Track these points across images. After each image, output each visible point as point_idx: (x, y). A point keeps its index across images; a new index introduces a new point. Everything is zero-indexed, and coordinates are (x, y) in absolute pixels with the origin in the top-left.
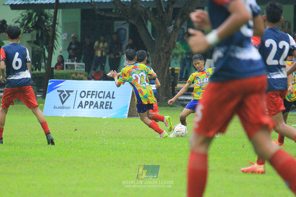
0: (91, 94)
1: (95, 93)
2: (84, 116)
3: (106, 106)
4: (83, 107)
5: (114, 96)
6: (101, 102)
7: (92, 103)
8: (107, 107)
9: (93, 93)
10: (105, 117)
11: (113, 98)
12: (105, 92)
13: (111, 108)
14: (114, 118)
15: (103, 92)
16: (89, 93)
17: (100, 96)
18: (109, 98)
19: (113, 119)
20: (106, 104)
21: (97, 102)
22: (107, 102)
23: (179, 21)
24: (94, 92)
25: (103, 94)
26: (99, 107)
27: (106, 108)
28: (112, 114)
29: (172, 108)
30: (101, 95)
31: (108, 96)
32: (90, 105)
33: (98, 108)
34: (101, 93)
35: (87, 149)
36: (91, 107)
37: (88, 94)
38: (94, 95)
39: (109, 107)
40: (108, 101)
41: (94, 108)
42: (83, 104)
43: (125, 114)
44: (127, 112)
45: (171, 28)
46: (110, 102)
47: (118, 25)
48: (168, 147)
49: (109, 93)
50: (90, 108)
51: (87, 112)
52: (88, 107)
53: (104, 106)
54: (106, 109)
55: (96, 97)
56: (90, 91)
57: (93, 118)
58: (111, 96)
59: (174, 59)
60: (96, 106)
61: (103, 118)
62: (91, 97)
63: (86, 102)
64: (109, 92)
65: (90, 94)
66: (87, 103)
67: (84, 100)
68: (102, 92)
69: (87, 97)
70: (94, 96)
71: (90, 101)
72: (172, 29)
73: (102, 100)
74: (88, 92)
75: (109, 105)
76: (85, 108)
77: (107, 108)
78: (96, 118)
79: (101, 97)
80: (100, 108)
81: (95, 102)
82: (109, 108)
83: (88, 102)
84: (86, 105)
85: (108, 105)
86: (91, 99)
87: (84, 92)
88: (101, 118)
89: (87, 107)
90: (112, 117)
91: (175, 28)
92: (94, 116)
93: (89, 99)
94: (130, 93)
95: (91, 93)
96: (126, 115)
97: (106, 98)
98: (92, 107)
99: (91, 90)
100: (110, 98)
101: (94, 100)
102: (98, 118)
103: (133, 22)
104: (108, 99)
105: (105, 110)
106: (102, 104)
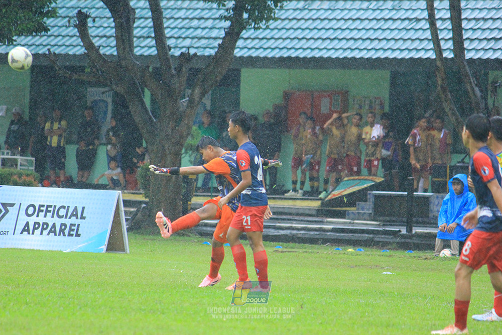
0: (44, 211)
1: (51, 209)
2: (32, 248)
3: (69, 232)
4: (31, 232)
5: (84, 216)
6: (62, 224)
7: (45, 226)
8: (71, 233)
9: (48, 209)
10: (68, 250)
11: (83, 218)
12: (68, 207)
13: (78, 235)
14: (83, 252)
15: (66, 208)
16: (42, 208)
17: (61, 214)
18: (75, 217)
19: (82, 255)
20: (70, 228)
21: (54, 224)
22: (72, 225)
23: (197, 91)
24: (51, 206)
25: (65, 211)
26: (57, 233)
27: (70, 235)
28: (81, 245)
29: (182, 238)
30: (62, 212)
31: (75, 214)
32: (43, 229)
33: (55, 235)
34: (62, 210)
35: (36, 304)
36: (43, 233)
37: (40, 211)
38: (50, 211)
39: (74, 233)
40: (73, 223)
41: (48, 234)
42: (31, 228)
43: (102, 246)
44: (106, 243)
45: (183, 102)
46: (76, 226)
47: (94, 94)
48: (174, 303)
49: (76, 209)
50: (41, 233)
51: (37, 242)
52: (40, 233)
53: (66, 232)
54: (70, 237)
55: (53, 217)
56: (43, 206)
57: (47, 251)
58: (79, 216)
59: (188, 155)
60: (52, 232)
61: (64, 252)
62: (45, 216)
63: (35, 223)
64: (76, 207)
65: (42, 211)
66: (37, 226)
67: (32, 220)
68: (63, 207)
69: (38, 216)
70: (49, 215)
71: (43, 223)
72: (185, 104)
73: (63, 220)
74: (41, 206)
75: (75, 231)
76: (33, 233)
77: (72, 235)
78: (52, 251)
79: (62, 217)
80: (59, 235)
81: (50, 225)
82: (74, 235)
83: (39, 224)
84: (35, 229)
85: (73, 230)
86: (45, 218)
87: (33, 206)
88: (61, 251)
89: (38, 232)
90: (81, 250)
91: (191, 102)
92: (48, 248)
93: (41, 219)
94: (112, 211)
95: (44, 209)
96: (104, 248)
97: (70, 218)
98: (45, 232)
99: (46, 204)
100: (77, 218)
101: (50, 220)
102: (56, 251)
103: (120, 89)
104: (73, 220)
105: (67, 238)
106: (63, 227)
